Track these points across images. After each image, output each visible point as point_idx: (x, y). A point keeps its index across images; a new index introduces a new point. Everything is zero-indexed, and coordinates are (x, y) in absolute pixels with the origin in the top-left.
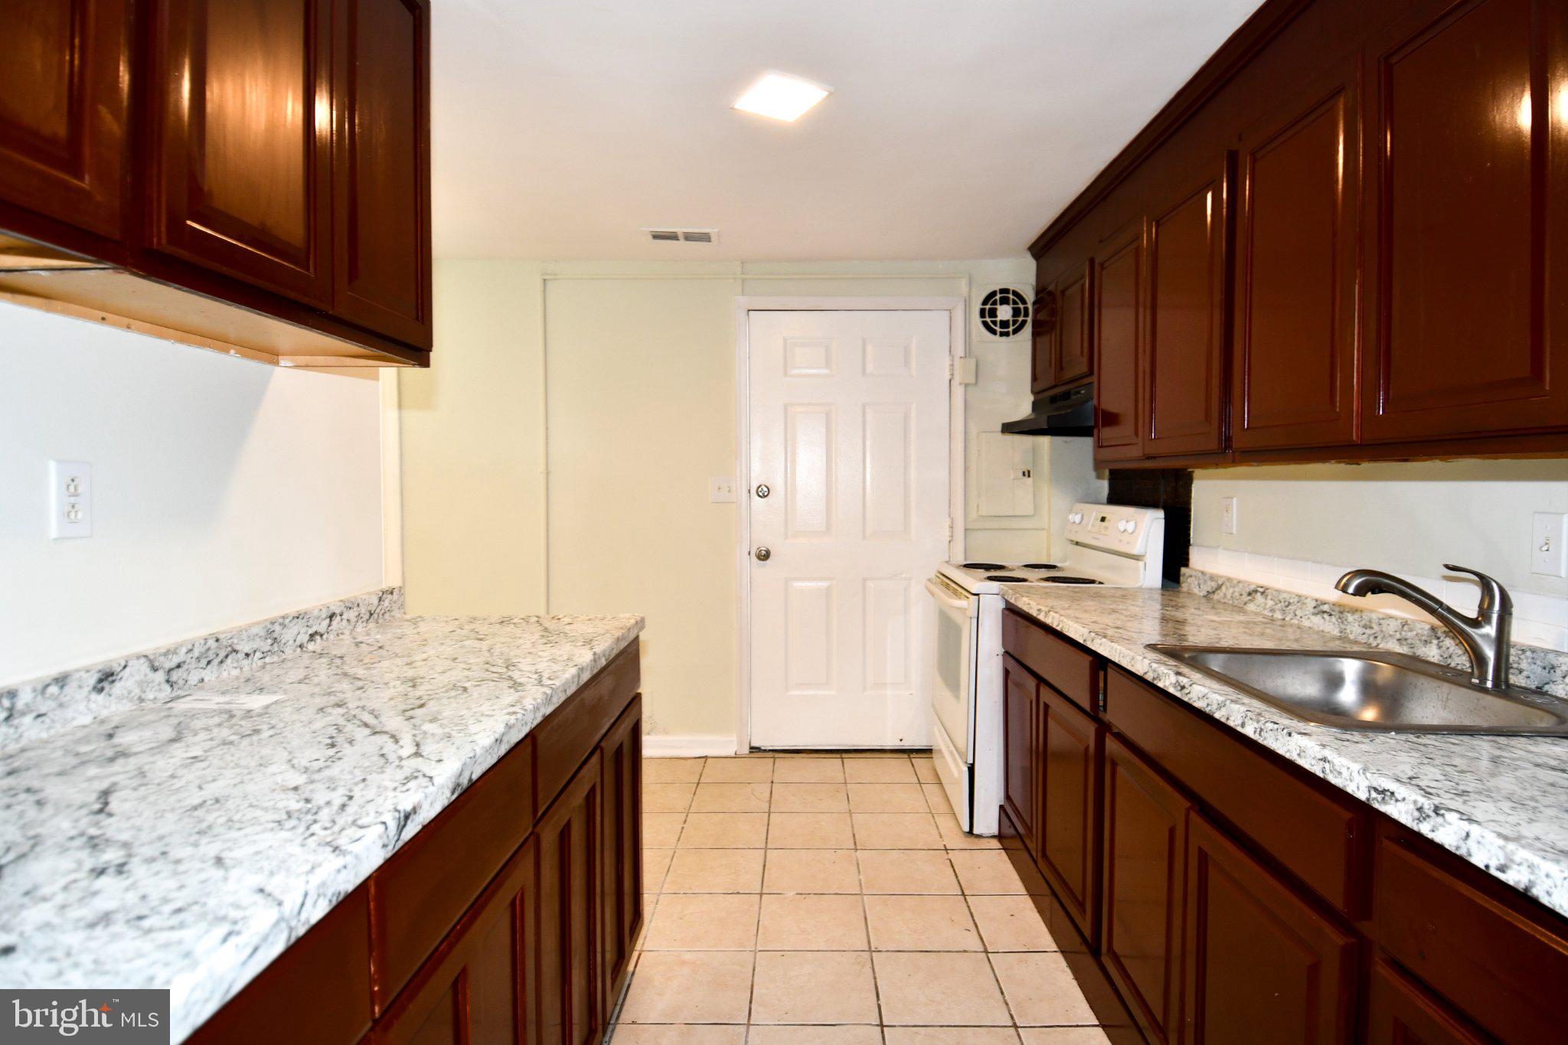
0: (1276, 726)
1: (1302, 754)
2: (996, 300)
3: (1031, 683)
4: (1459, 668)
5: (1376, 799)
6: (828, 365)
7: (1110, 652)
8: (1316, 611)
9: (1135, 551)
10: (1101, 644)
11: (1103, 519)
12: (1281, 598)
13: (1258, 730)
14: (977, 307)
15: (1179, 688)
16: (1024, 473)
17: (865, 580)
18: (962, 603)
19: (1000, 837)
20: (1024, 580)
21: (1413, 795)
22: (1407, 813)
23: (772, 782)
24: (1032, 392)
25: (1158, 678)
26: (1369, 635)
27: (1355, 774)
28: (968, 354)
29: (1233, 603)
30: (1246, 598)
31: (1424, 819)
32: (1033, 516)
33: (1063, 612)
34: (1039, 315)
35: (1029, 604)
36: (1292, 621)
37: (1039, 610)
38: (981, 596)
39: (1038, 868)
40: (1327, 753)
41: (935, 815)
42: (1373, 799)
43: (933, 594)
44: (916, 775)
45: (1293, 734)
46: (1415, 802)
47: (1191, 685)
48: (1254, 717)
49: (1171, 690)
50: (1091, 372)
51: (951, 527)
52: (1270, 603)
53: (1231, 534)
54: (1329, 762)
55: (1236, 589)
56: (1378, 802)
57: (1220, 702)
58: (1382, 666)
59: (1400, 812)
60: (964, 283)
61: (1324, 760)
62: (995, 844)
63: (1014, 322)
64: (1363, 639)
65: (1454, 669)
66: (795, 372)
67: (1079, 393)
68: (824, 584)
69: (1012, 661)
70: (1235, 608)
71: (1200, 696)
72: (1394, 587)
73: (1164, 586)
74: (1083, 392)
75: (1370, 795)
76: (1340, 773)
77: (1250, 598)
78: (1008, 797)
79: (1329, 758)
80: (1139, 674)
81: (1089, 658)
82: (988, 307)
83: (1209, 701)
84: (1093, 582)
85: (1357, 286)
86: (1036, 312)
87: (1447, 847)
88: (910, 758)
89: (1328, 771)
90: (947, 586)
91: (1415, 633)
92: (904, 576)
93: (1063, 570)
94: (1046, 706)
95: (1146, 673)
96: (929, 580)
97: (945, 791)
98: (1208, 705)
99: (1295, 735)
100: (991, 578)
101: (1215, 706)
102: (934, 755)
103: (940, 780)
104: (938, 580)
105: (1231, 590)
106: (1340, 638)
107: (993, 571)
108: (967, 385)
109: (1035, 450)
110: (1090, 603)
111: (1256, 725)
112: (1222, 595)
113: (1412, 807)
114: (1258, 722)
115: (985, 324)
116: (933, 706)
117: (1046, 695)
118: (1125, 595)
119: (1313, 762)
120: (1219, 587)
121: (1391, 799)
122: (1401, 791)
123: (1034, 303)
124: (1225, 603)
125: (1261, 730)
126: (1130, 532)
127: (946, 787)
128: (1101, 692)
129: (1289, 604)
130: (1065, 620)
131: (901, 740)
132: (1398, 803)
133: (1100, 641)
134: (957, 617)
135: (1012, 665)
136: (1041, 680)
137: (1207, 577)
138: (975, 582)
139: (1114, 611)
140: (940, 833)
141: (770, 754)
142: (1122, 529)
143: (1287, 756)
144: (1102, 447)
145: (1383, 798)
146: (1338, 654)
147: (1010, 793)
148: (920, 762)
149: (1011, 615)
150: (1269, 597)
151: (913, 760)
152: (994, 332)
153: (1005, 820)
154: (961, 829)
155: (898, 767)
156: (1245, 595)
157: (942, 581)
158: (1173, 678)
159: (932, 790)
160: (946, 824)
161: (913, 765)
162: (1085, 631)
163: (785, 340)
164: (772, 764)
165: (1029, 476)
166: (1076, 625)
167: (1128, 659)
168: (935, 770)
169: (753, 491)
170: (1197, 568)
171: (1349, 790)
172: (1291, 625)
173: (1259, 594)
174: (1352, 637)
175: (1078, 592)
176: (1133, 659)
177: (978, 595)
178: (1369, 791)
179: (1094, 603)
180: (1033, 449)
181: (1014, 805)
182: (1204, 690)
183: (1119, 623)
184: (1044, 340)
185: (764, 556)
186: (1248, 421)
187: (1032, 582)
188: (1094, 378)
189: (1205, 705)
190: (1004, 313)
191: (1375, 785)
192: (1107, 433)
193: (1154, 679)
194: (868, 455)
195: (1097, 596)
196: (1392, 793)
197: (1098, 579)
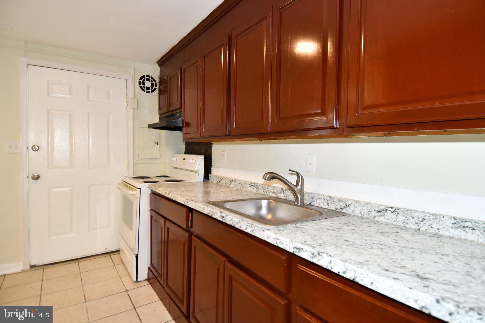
0: (259, 228)
1: (268, 238)
2: (145, 79)
3: (162, 220)
4: (289, 199)
5: (296, 251)
6: (70, 94)
7: (194, 206)
8: (250, 185)
9: (196, 170)
10: (191, 204)
11: (184, 159)
12: (240, 182)
13: (252, 230)
14: (138, 80)
15: (222, 217)
16: (156, 143)
17: (89, 186)
18: (134, 192)
19: (148, 279)
20: (158, 182)
21: (310, 249)
22: (308, 255)
23: (42, 280)
24: (159, 114)
25: (214, 214)
26: (265, 192)
27: (288, 243)
28: (134, 97)
29: (225, 185)
30: (229, 183)
31: (314, 257)
32: (159, 158)
33: (175, 193)
34: (161, 86)
35: (162, 191)
36: (243, 189)
37: (166, 193)
38: (141, 189)
39: (164, 289)
40: (278, 236)
41: (121, 277)
42: (295, 252)
43: (120, 189)
44: (113, 262)
45: (265, 231)
46: (311, 251)
47: (226, 216)
48: (250, 226)
49: (219, 219)
50: (181, 108)
51: (128, 163)
52: (237, 184)
53: (224, 163)
54: (278, 239)
55: (226, 180)
56: (297, 252)
57: (237, 221)
58: (272, 201)
59: (305, 255)
60: (132, 70)
61: (277, 239)
62: (147, 282)
63: (152, 88)
64: (263, 193)
65: (288, 200)
66: (54, 95)
67: (177, 115)
68: (69, 189)
69: (154, 212)
70: (226, 186)
71: (230, 220)
72: (277, 177)
73: (204, 181)
74: (178, 114)
75: (294, 250)
76: (283, 243)
77: (230, 183)
78: (152, 264)
79: (279, 238)
80: (206, 214)
81: (185, 209)
82: (142, 81)
83: (233, 221)
84: (182, 181)
85: (270, 82)
86: (160, 85)
87: (323, 266)
88: (110, 255)
89: (278, 243)
90: (127, 186)
91: (277, 190)
92: (107, 183)
93: (170, 177)
94: (168, 228)
95: (209, 213)
96: (119, 184)
97: (125, 266)
98: (233, 223)
99: (266, 231)
100: (145, 182)
101: (236, 223)
102: (120, 252)
103: (123, 262)
104: (122, 184)
105: (225, 181)
106: (257, 193)
107: (145, 179)
108: (134, 109)
109: (160, 135)
110: (183, 188)
111: (251, 228)
112: (222, 182)
113: (310, 253)
114: (252, 227)
115: (141, 87)
116: (120, 234)
117: (168, 224)
118: (193, 184)
119: (273, 240)
120: (221, 180)
121: (302, 251)
122: (305, 248)
123: (159, 82)
124: (223, 185)
125: (253, 230)
126: (194, 163)
127: (125, 264)
128: (190, 221)
129: (242, 184)
130: (176, 196)
131: (106, 249)
132: (305, 252)
133: (191, 203)
134: (132, 198)
135: (154, 214)
136: (166, 218)
137: (217, 177)
138: (139, 184)
139: (192, 191)
140: (124, 285)
141: (42, 267)
142: (191, 162)
143: (263, 239)
144: (185, 134)
145: (299, 251)
146: (260, 199)
147: (153, 262)
148: (114, 256)
149: (153, 195)
150: (236, 182)
151: (111, 256)
152: (144, 91)
153: (151, 273)
154: (132, 280)
155: (105, 261)
156: (229, 182)
157: (125, 184)
158: (219, 214)
159: (120, 267)
160: (126, 280)
161: (111, 258)
162: (185, 199)
163: (48, 81)
164: (42, 271)
165: (158, 144)
166: (180, 197)
167: (202, 208)
168: (121, 258)
169: (30, 148)
170: (214, 174)
171: (286, 249)
172: (243, 191)
173: (233, 181)
174: (260, 193)
175: (178, 185)
176: (204, 208)
177: (140, 188)
178: (294, 249)
179: (184, 188)
180: (159, 134)
181: (154, 266)
182: (231, 217)
183: (195, 195)
184: (163, 96)
185: (37, 178)
186: (235, 125)
187: (160, 182)
188: (183, 110)
189: (232, 223)
190: (148, 84)
191: (296, 246)
192: (187, 129)
193: (212, 215)
194: (90, 134)
195: (184, 186)
196: (302, 249)
197: (183, 180)
